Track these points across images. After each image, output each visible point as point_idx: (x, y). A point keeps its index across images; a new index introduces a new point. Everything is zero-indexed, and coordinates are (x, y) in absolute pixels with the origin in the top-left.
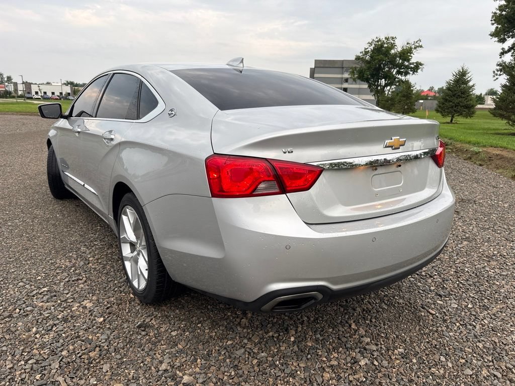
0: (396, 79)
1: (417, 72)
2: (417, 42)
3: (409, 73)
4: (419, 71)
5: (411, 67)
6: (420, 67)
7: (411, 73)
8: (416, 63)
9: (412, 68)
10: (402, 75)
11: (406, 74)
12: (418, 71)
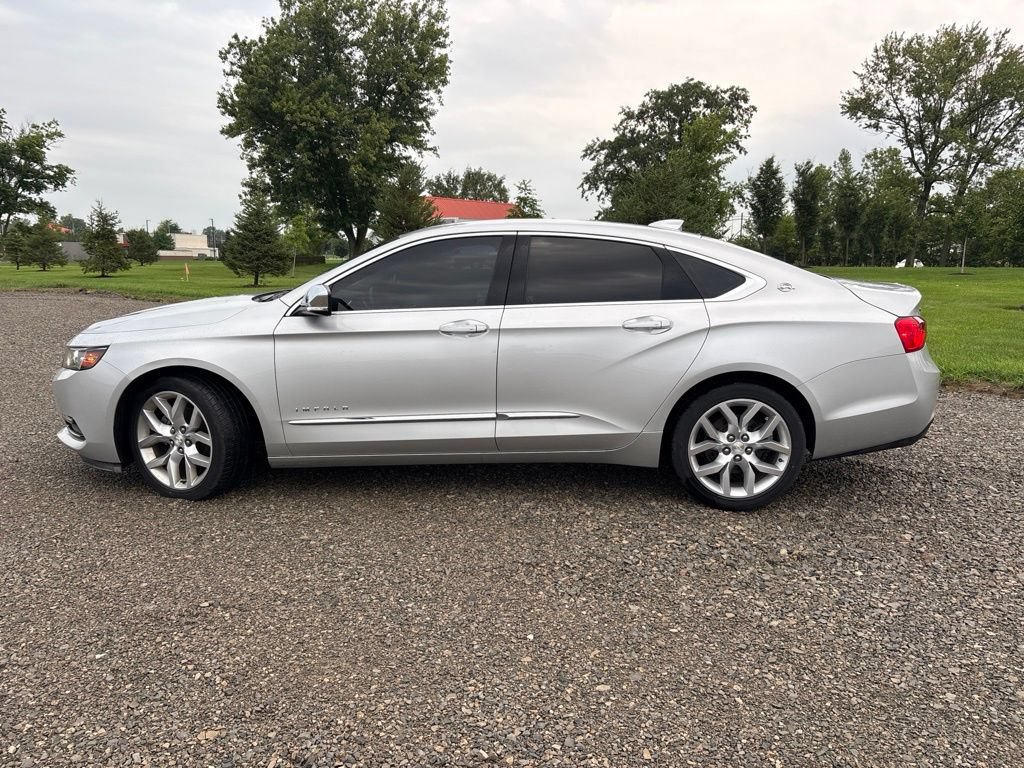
0: (19, 199)
1: (63, 185)
2: (49, 125)
3: (46, 188)
4: (68, 183)
5: (49, 175)
6: (68, 175)
7: (52, 186)
8: (57, 167)
9: (49, 177)
10: (29, 190)
11: (39, 188)
12: (66, 184)
